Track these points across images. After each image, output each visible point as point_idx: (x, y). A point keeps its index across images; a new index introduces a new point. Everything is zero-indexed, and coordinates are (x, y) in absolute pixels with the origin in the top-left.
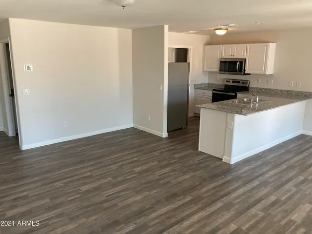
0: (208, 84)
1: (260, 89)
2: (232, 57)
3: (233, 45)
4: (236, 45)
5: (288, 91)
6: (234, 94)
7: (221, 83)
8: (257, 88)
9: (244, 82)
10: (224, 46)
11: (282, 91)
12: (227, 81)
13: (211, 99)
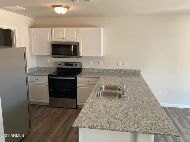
0: (37, 68)
1: (93, 69)
2: (64, 41)
3: (64, 28)
4: (66, 28)
5: (117, 70)
6: (74, 78)
7: (51, 66)
8: (89, 69)
9: (77, 64)
10: (54, 29)
11: (112, 71)
12: (59, 64)
13: (48, 85)
